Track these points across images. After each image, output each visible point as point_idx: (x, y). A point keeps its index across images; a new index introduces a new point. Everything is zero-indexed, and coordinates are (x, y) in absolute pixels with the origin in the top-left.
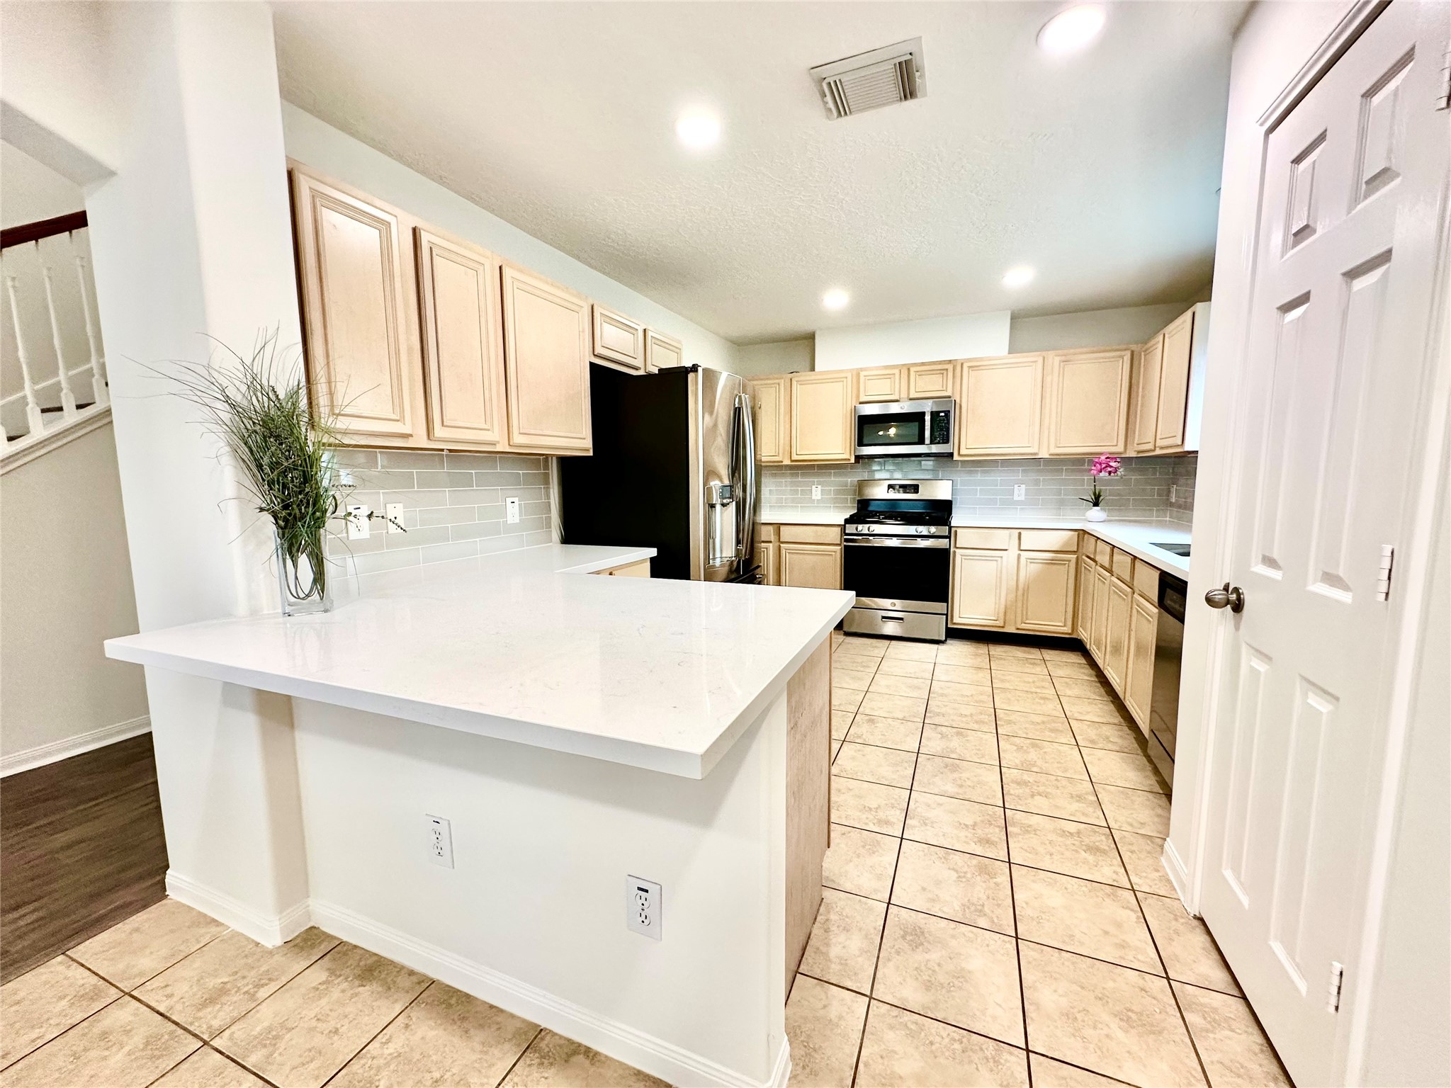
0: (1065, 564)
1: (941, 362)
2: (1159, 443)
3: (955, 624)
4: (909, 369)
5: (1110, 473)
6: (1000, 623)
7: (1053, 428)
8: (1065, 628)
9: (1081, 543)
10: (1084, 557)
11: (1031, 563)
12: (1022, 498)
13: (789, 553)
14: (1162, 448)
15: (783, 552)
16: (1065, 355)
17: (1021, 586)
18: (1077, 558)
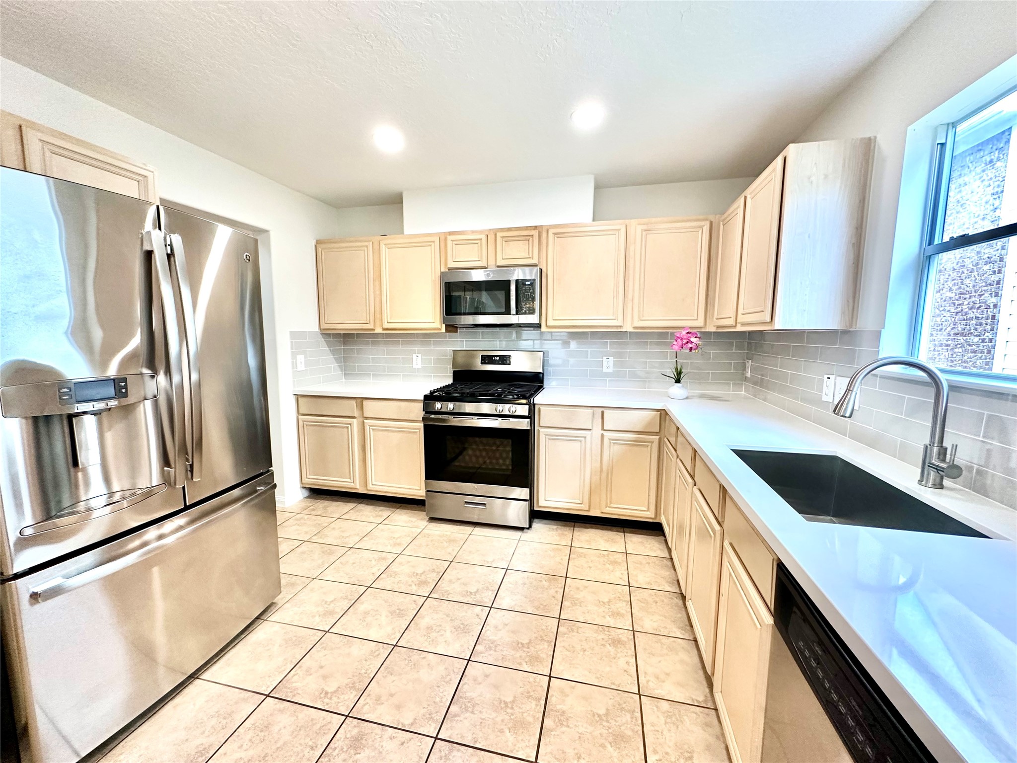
0: (648, 446)
1: (527, 228)
2: (741, 318)
3: (541, 507)
4: (496, 235)
5: (691, 349)
6: (585, 507)
7: (636, 301)
8: (648, 513)
9: (663, 423)
10: (666, 440)
11: (614, 444)
12: (611, 370)
13: (373, 430)
14: (743, 324)
15: (367, 428)
16: (647, 224)
17: (605, 468)
18: (660, 440)
